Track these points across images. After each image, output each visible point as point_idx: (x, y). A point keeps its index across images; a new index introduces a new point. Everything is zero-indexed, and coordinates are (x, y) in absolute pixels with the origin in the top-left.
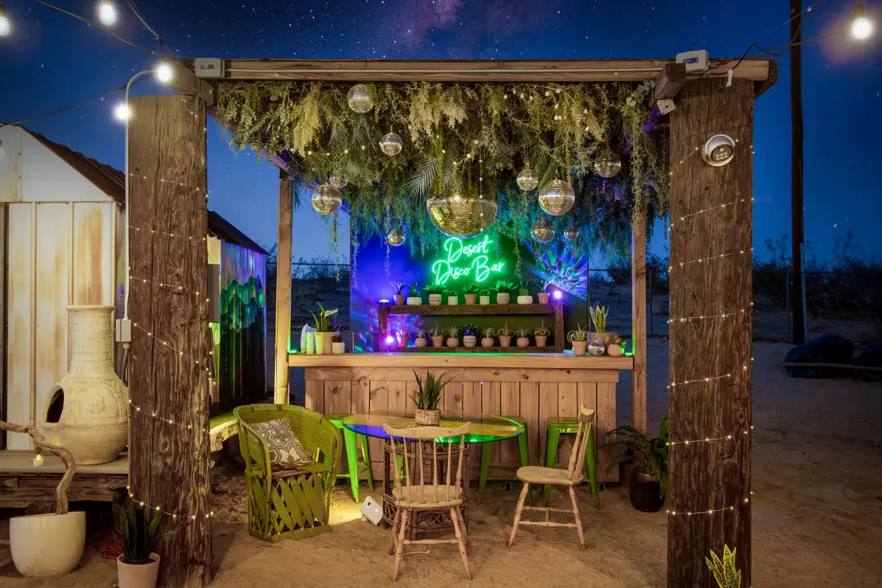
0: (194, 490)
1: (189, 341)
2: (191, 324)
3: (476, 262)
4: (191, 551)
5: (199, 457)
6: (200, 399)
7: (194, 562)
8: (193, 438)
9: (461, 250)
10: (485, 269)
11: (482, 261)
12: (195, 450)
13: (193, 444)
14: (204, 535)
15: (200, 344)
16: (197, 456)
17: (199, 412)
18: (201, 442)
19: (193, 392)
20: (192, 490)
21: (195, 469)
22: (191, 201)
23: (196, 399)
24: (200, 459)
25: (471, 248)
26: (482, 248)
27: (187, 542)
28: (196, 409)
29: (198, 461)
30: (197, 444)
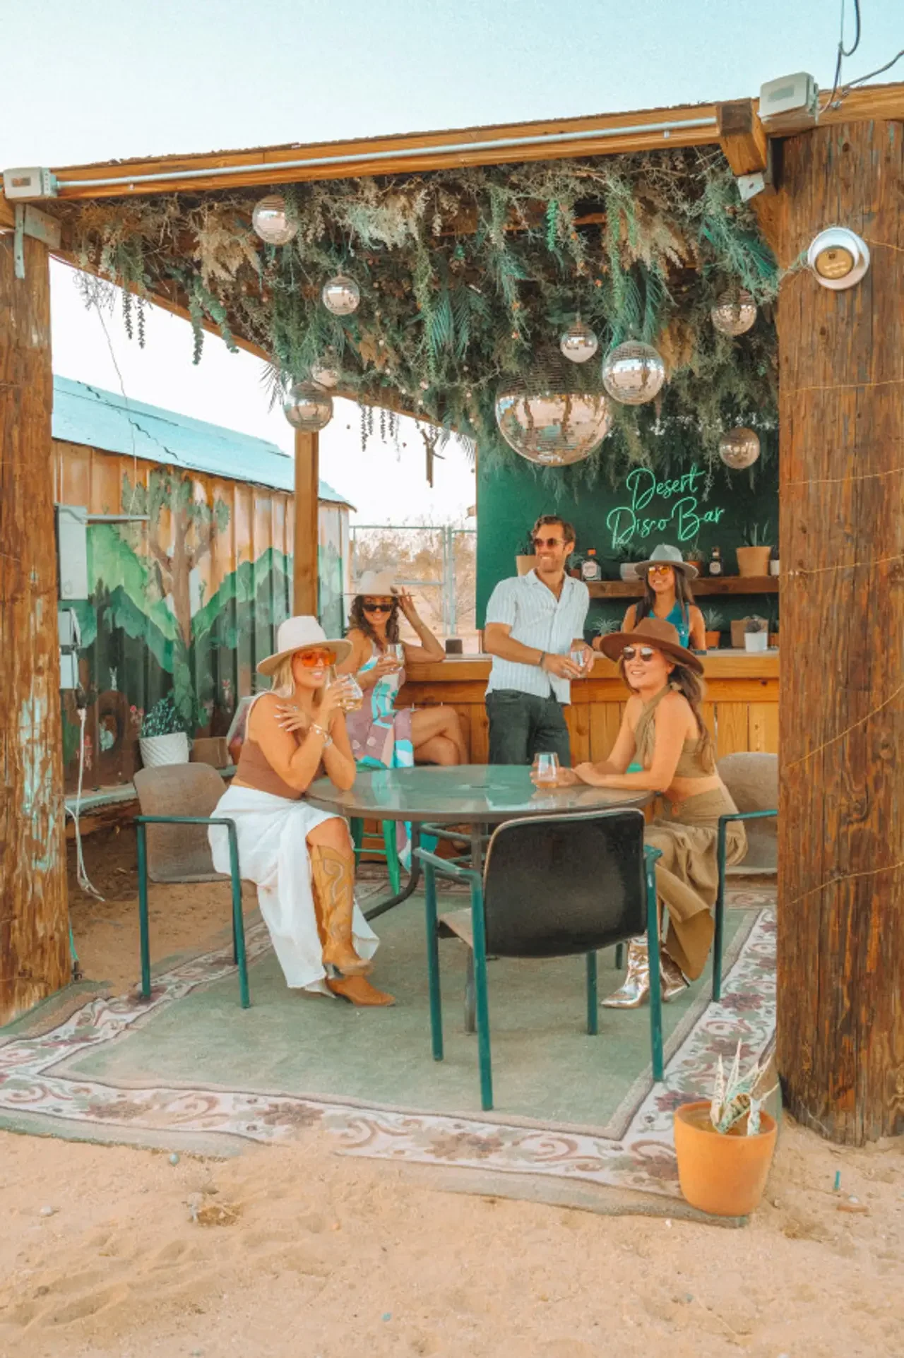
0: (24, 864)
3: (678, 508)
4: (21, 960)
5: (32, 813)
6: (33, 720)
7: (26, 975)
8: (22, 782)
9: (653, 489)
10: (694, 519)
11: (687, 506)
12: (26, 799)
13: (22, 789)
16: (28, 811)
17: (31, 741)
19: (20, 709)
20: (20, 864)
23: (25, 720)
24: (34, 816)
25: (670, 485)
26: (688, 484)
27: (14, 946)
28: (24, 736)
29: (31, 819)
30: (28, 790)
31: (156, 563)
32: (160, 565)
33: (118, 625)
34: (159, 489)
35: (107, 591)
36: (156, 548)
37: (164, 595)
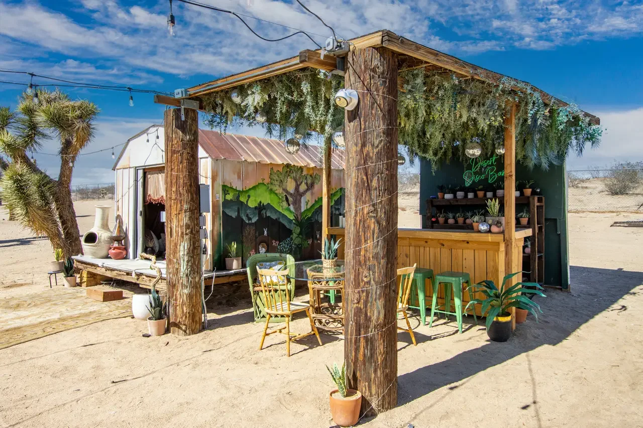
0: (180, 291)
1: (178, 221)
2: (179, 214)
4: (179, 318)
5: (183, 276)
6: (184, 248)
12: (181, 272)
13: (180, 269)
14: (186, 312)
15: (185, 223)
17: (184, 255)
18: (185, 269)
19: (180, 245)
21: (181, 281)
22: (180, 157)
23: (182, 249)
27: (177, 314)
28: (182, 253)
31: (286, 195)
32: (288, 196)
33: (268, 215)
34: (287, 172)
35: (263, 204)
36: (285, 190)
37: (289, 205)
